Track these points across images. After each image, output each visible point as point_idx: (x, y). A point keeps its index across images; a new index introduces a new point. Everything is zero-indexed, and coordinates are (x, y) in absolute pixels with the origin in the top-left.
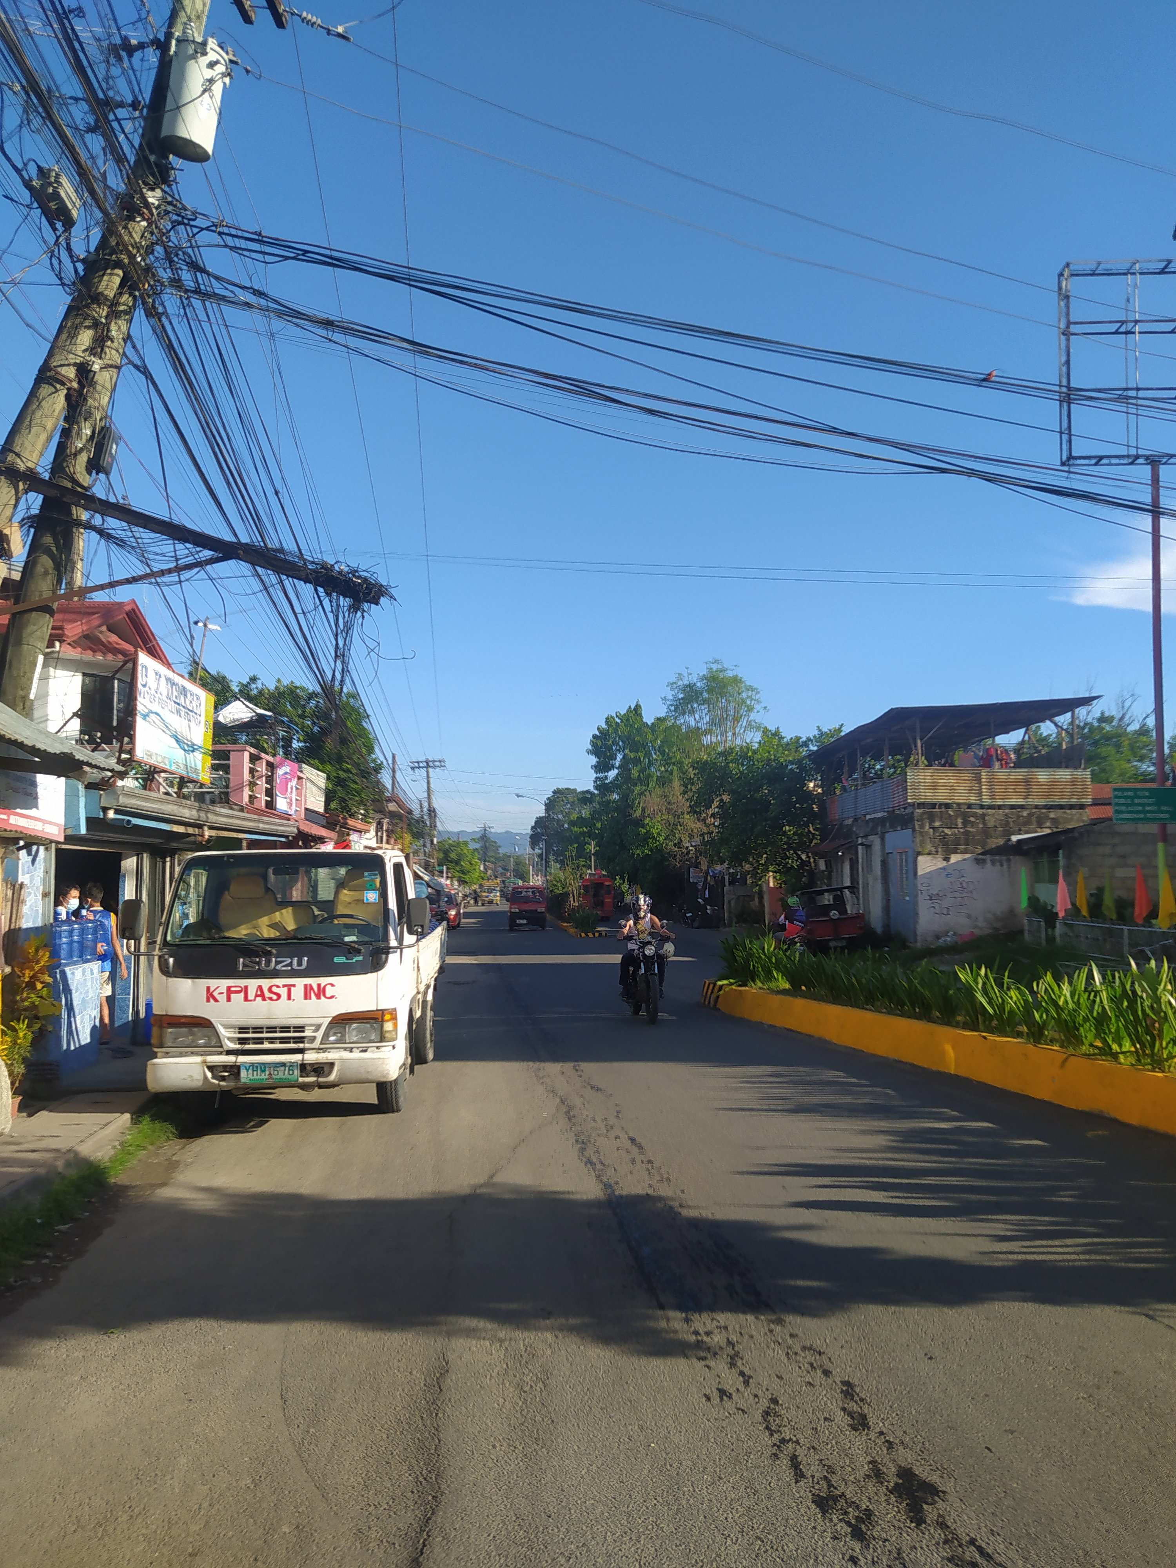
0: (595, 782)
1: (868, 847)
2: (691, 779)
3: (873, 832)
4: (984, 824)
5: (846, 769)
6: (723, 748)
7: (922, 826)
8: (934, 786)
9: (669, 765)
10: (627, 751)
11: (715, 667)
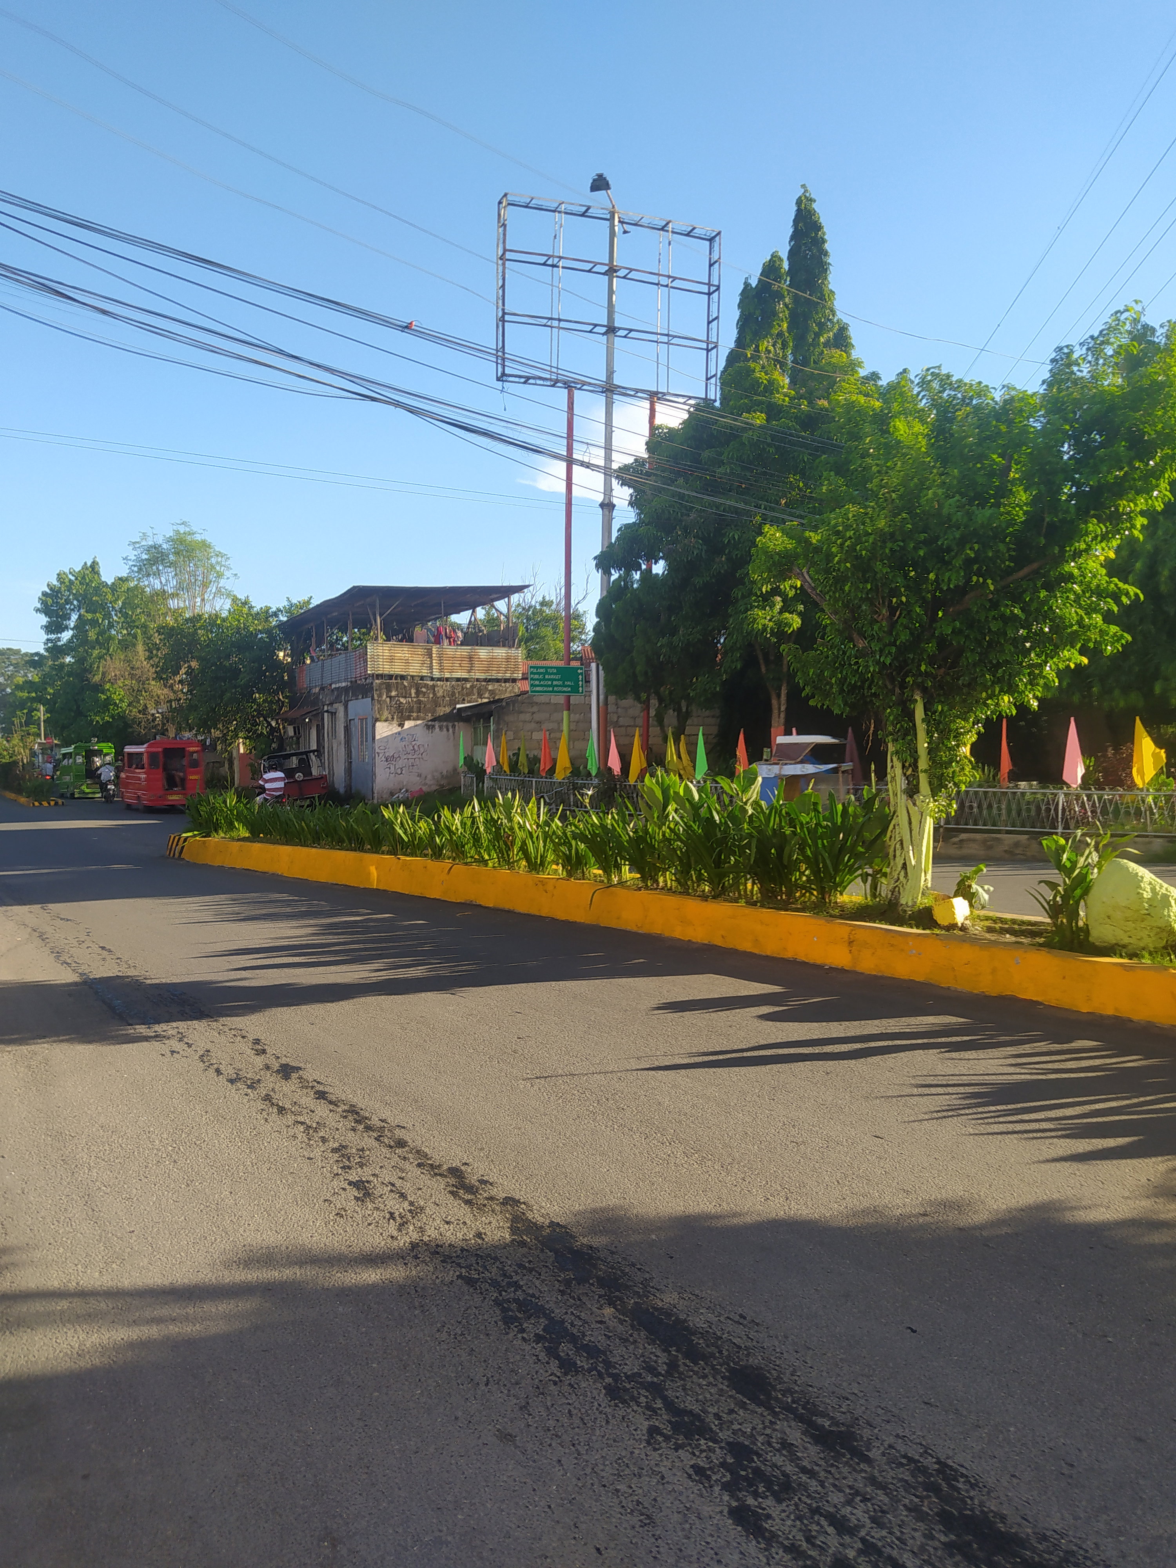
0: (45, 644)
1: (333, 714)
2: (156, 644)
3: (337, 700)
4: (434, 694)
5: (313, 640)
6: (191, 615)
7: (380, 696)
8: (392, 660)
9: (132, 628)
10: (82, 611)
11: (182, 529)
